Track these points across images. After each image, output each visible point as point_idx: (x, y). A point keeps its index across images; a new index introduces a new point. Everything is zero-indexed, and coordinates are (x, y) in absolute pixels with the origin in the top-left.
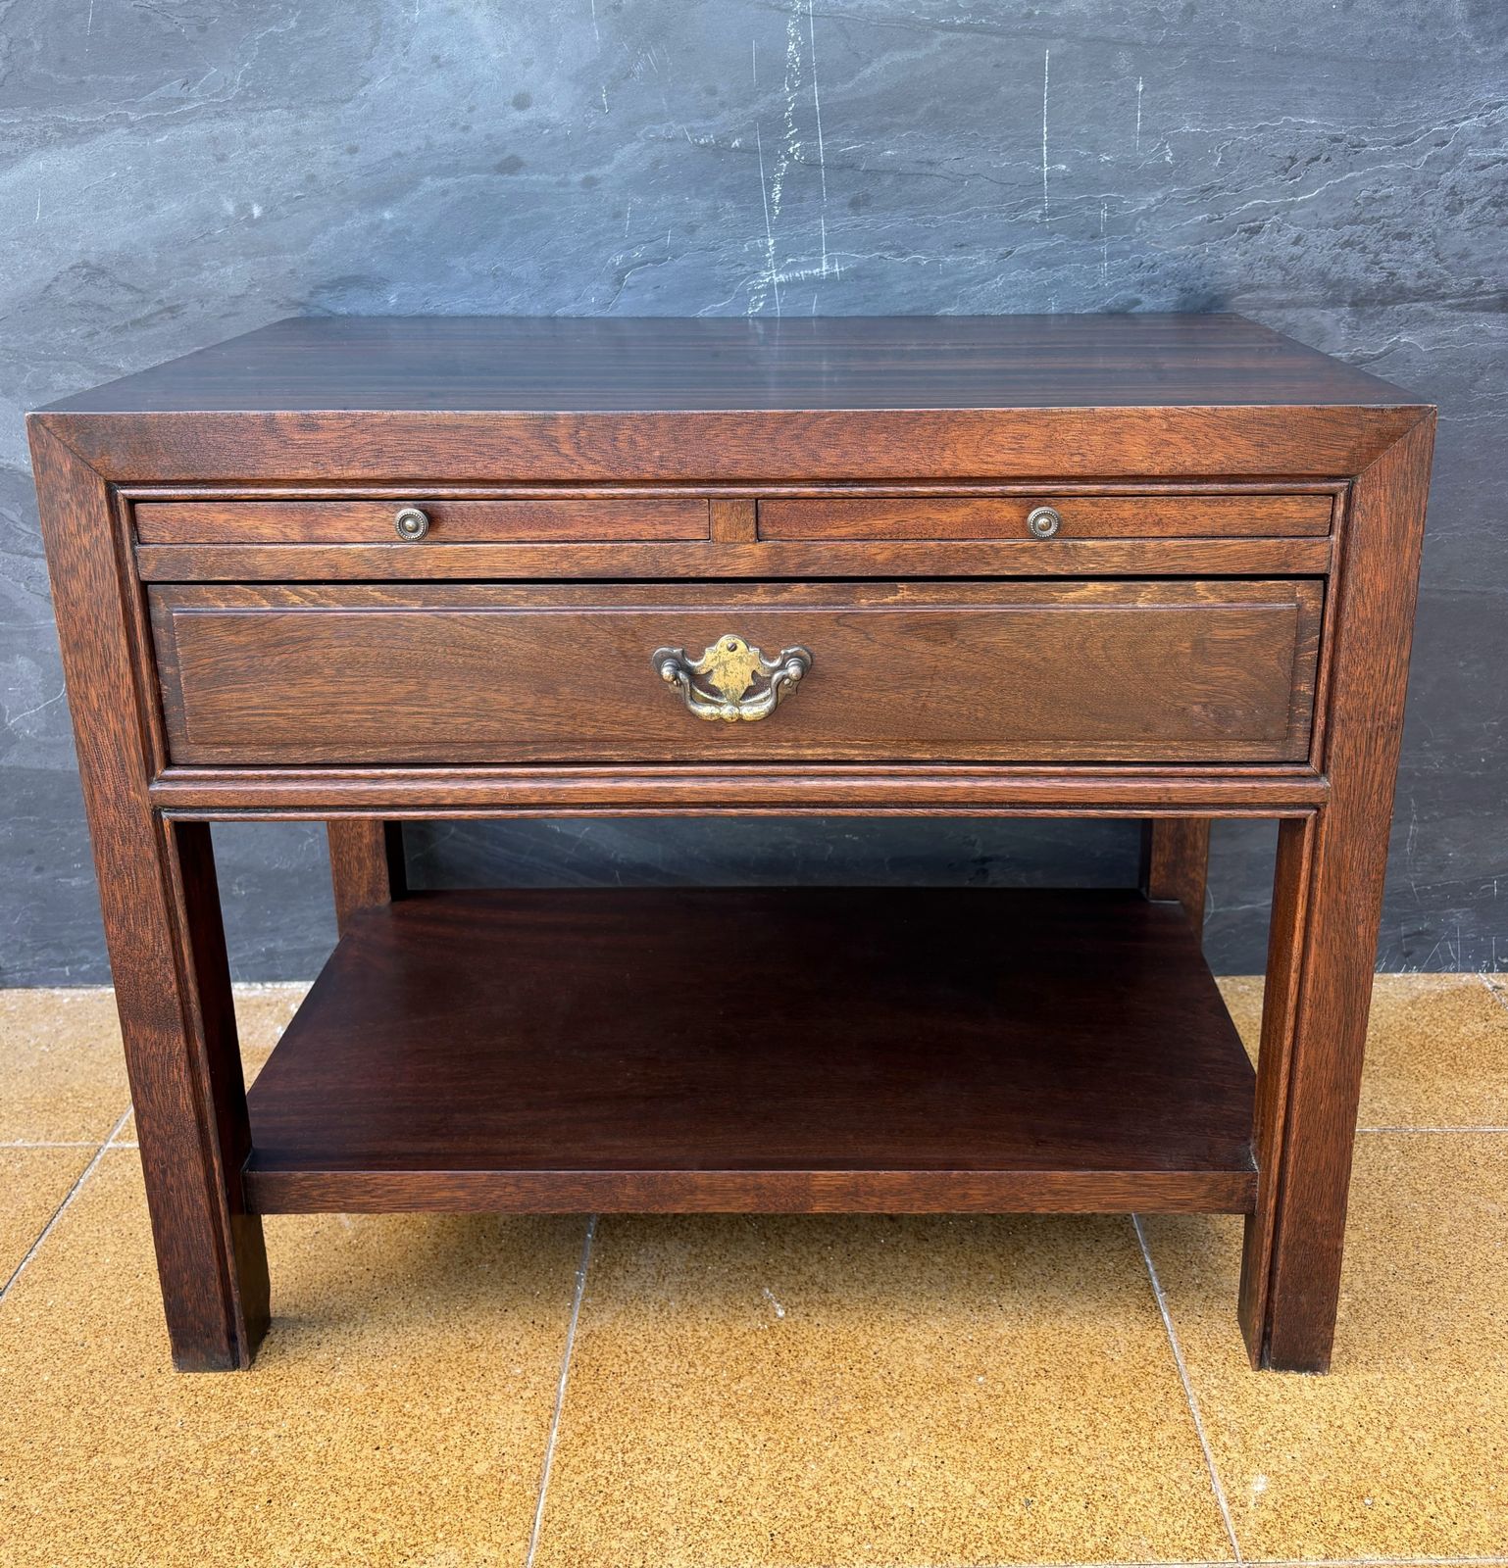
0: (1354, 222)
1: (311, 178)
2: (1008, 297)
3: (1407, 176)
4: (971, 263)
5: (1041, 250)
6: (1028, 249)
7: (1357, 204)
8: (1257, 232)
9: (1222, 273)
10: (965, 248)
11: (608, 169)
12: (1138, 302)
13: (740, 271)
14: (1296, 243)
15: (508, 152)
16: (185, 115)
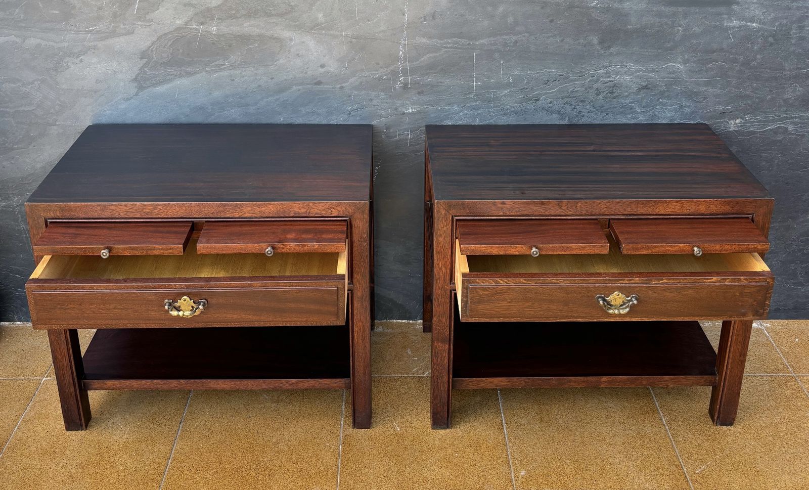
0: (568, 97)
1: (259, 86)
2: (464, 118)
3: (583, 85)
4: (454, 108)
5: (474, 105)
6: (470, 105)
7: (568, 93)
8: (539, 100)
9: (528, 111)
10: (452, 105)
11: (347, 84)
14: (550, 103)
15: (318, 79)
16: (222, 69)
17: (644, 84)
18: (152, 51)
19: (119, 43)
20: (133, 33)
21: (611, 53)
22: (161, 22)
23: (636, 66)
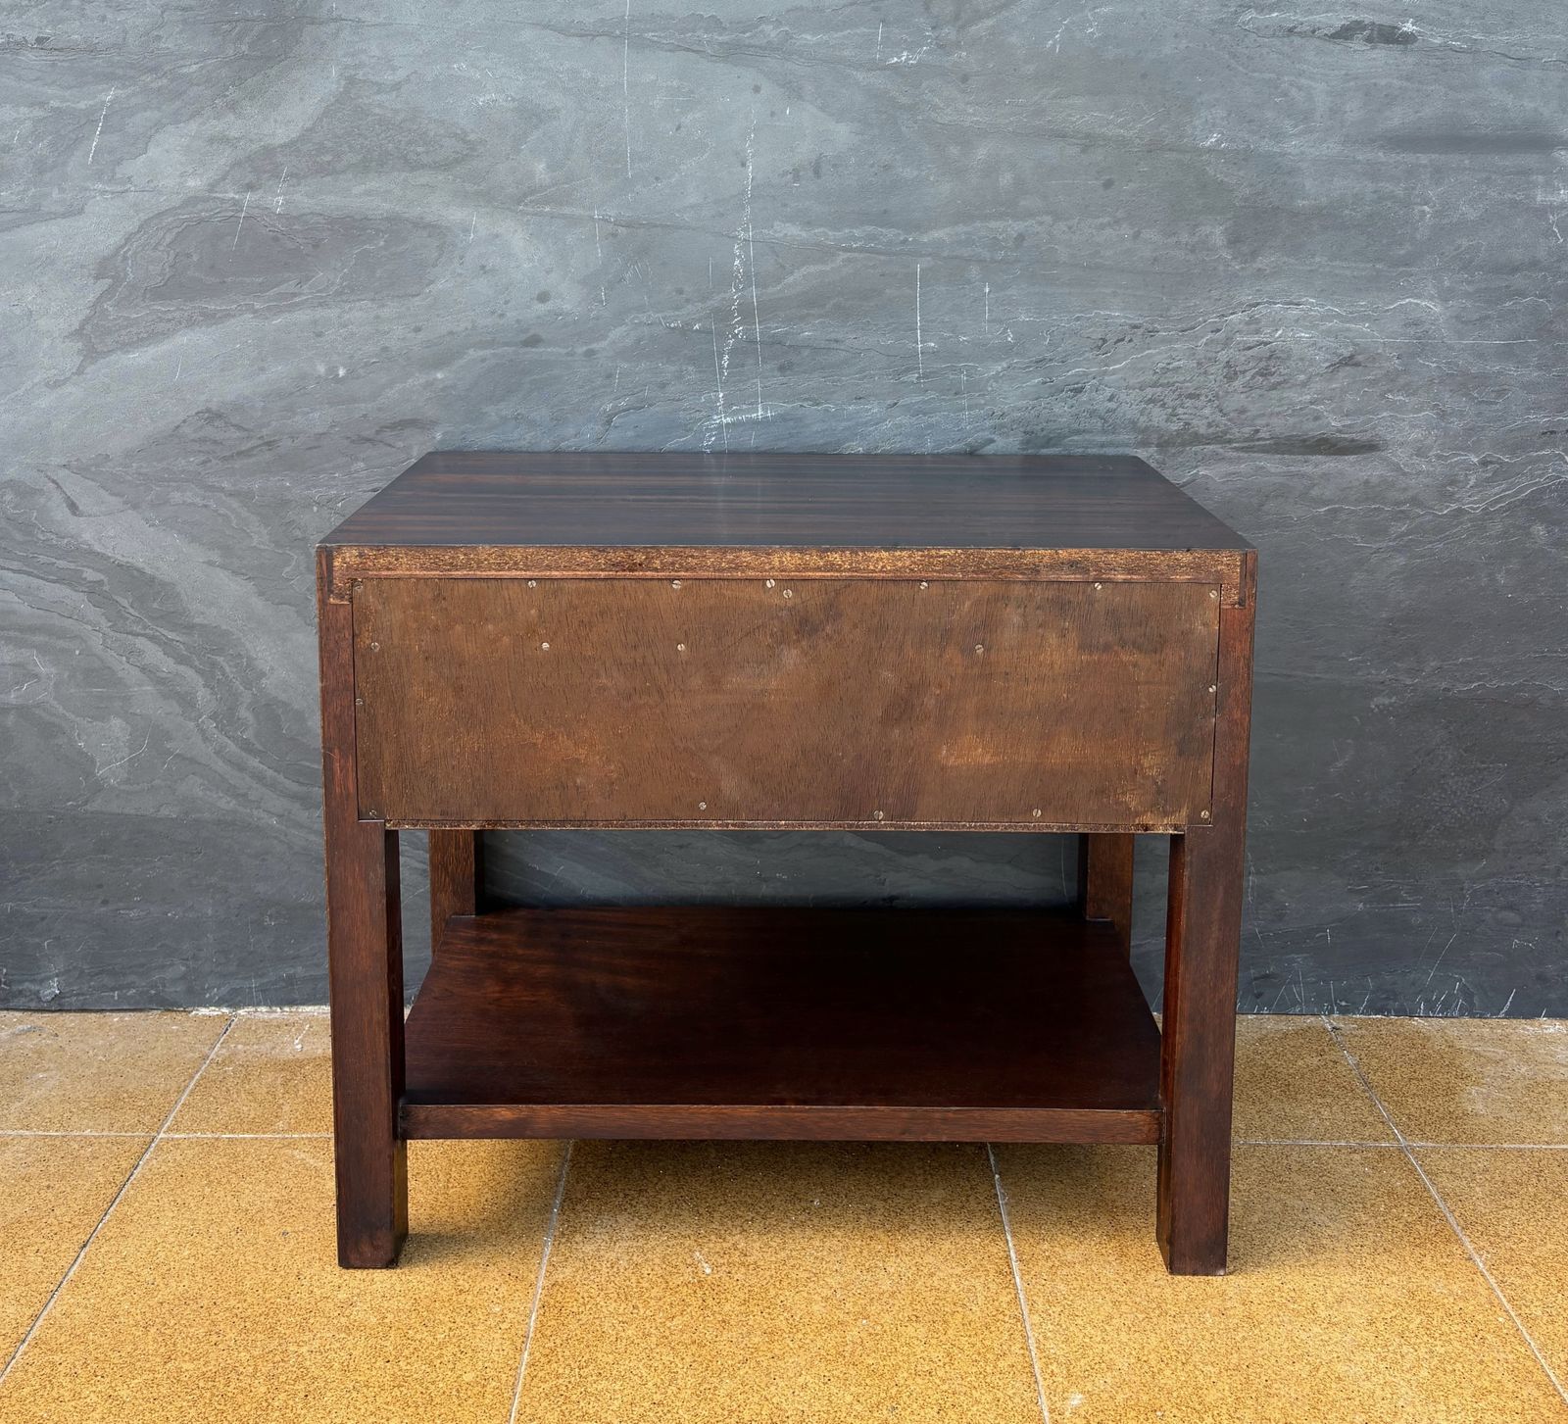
0: (1155, 385)
1: (385, 349)
2: (895, 435)
3: (1192, 352)
4: (867, 410)
5: (917, 403)
6: (909, 402)
7: (1156, 373)
8: (1081, 392)
9: (1055, 421)
10: (862, 401)
11: (604, 344)
12: (992, 441)
13: (698, 415)
14: (1111, 399)
15: (532, 332)
16: (296, 304)
17: (1346, 353)
18: (125, 258)
19: (42, 237)
20: (81, 211)
21: (1259, 270)
22: (152, 185)
23: (1323, 306)
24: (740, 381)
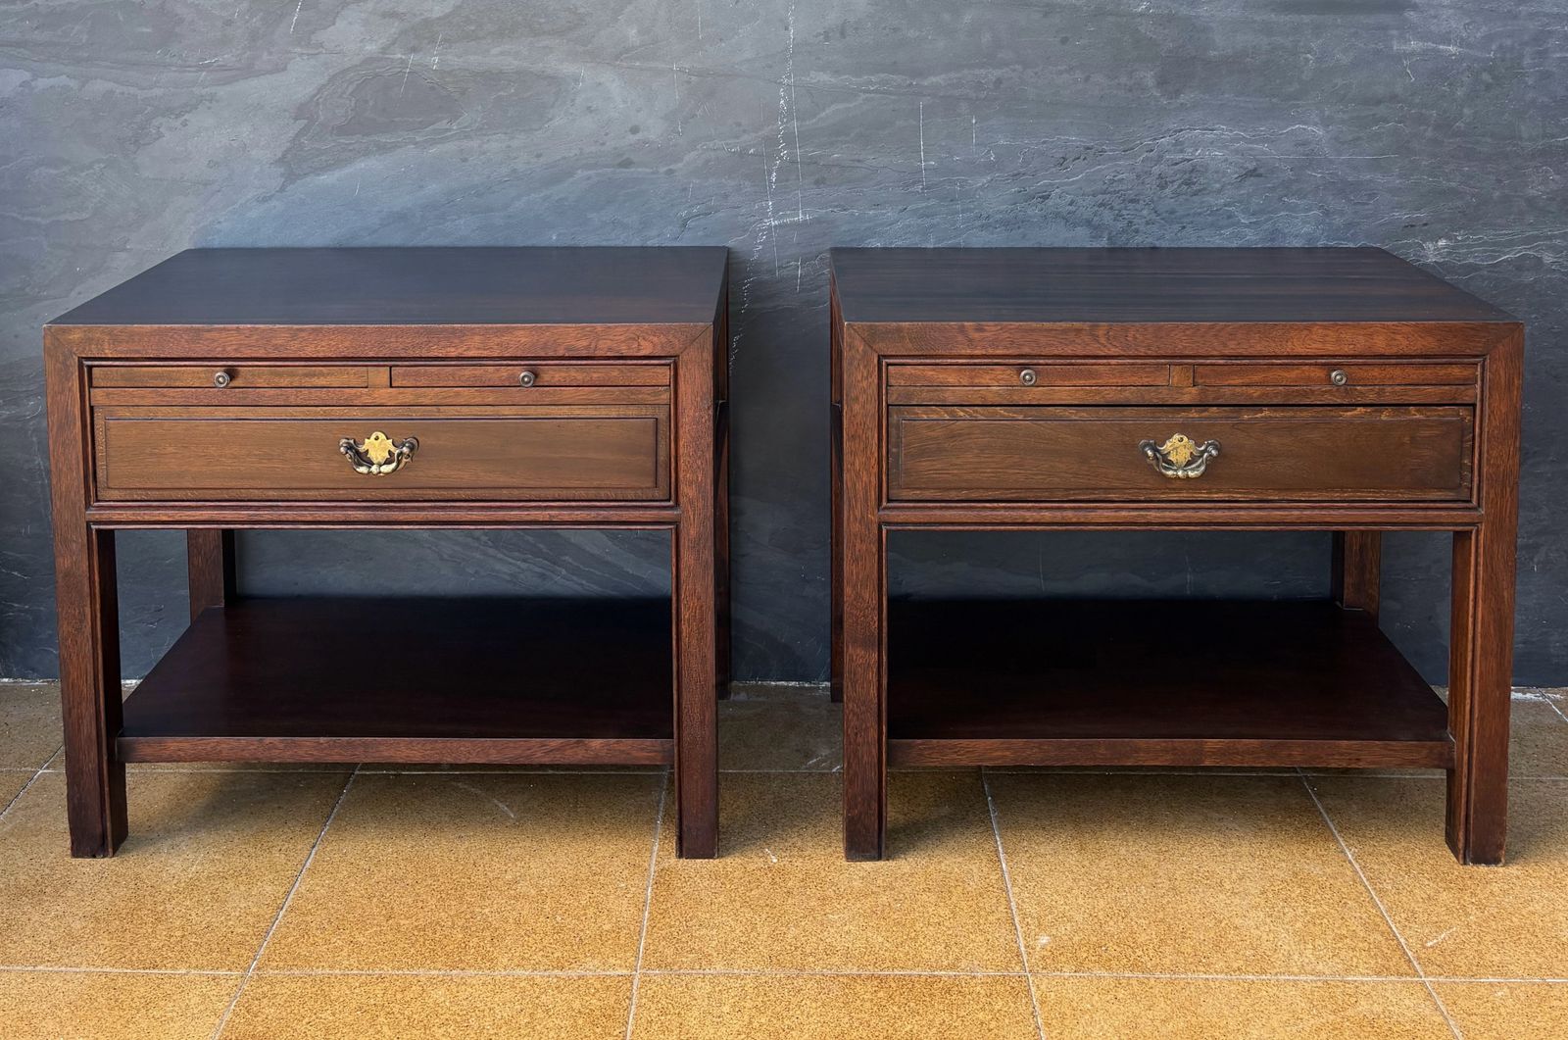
0: (1104, 193)
1: (514, 171)
2: (906, 235)
3: (1133, 168)
4: (884, 214)
5: (922, 208)
6: (916, 207)
7: (1105, 183)
8: (1048, 198)
9: (1028, 221)
10: (880, 206)
11: (680, 165)
13: (752, 219)
14: (1070, 204)
15: (625, 157)
16: (447, 138)
17: (1251, 167)
18: (317, 104)
19: (254, 88)
20: (284, 69)
21: (1182, 104)
22: (338, 48)
23: (1231, 131)
24: (785, 193)
